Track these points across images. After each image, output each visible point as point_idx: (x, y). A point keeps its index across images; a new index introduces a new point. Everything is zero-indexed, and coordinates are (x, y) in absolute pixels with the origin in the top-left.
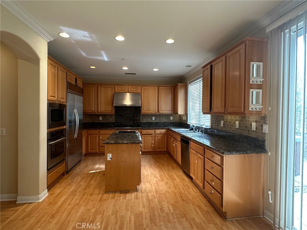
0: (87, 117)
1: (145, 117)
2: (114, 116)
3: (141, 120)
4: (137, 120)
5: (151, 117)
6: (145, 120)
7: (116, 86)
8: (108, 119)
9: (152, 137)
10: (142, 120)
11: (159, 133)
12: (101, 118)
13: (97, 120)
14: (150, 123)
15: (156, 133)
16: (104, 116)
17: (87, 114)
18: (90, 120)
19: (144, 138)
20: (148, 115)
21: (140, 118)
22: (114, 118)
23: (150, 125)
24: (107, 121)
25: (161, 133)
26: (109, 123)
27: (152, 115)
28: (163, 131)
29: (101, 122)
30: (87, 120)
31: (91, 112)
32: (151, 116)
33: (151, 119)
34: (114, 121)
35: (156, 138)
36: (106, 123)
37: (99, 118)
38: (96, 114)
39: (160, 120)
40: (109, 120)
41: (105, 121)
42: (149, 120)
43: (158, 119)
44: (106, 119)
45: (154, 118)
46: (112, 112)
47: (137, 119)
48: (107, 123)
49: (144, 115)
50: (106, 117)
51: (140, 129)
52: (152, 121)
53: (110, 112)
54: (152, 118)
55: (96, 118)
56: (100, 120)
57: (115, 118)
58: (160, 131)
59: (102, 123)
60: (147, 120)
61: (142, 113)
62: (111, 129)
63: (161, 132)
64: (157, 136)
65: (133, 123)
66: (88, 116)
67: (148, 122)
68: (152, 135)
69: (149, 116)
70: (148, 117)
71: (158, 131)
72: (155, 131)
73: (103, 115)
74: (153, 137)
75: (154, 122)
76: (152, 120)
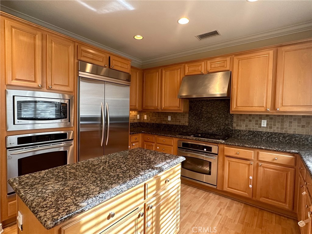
0: (154, 116)
1: (244, 120)
2: (187, 115)
3: (234, 125)
4: (225, 124)
5: (257, 121)
6: (242, 126)
7: (186, 65)
8: (178, 119)
9: (249, 165)
10: (237, 125)
11: (269, 160)
12: (169, 119)
13: (165, 121)
14: (253, 132)
15: (260, 159)
16: (174, 114)
17: (154, 112)
18: (157, 121)
19: (229, 163)
20: (250, 115)
21: (231, 122)
22: (187, 119)
23: (255, 136)
24: (177, 123)
25: (275, 162)
26: (180, 126)
27: (261, 117)
28: (283, 158)
29: (170, 123)
30: (154, 120)
31: (153, 108)
32: (257, 118)
33: (256, 124)
34: (187, 124)
35: (259, 171)
36: (175, 125)
37: (167, 117)
38: (159, 112)
39: (282, 129)
40: (180, 122)
41: (174, 123)
42: (253, 127)
43: (277, 126)
44: (176, 119)
45: (264, 123)
46: (179, 109)
47: (227, 122)
48: (177, 125)
49: (241, 115)
50: (176, 117)
51: (221, 143)
52: (260, 130)
53: (177, 109)
54: (259, 122)
55: (164, 118)
56: (169, 121)
57: (189, 118)
58: (273, 157)
59: (171, 125)
60: (247, 126)
61: (233, 111)
62: (171, 137)
63: (274, 159)
64: (263, 167)
65: (217, 130)
66: (155, 114)
67: (249, 131)
68: (248, 162)
69: (253, 118)
70: (250, 121)
71: (267, 156)
72: (258, 153)
73: (172, 113)
74: (252, 167)
75: (264, 130)
76: (260, 127)
